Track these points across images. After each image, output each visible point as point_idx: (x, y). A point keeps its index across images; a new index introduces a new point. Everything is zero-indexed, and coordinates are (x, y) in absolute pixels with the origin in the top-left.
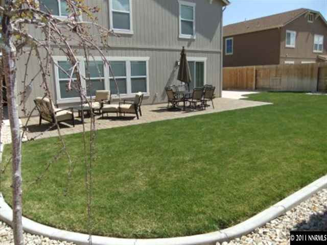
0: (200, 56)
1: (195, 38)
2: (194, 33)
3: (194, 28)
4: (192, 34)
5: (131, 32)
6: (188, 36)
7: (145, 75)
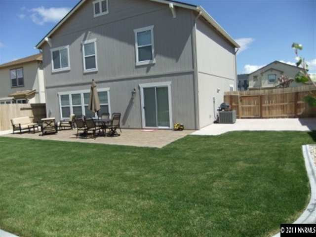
0: (162, 81)
1: (154, 61)
2: (153, 56)
3: (153, 51)
4: (151, 59)
5: (96, 69)
6: (147, 62)
7: (107, 103)
